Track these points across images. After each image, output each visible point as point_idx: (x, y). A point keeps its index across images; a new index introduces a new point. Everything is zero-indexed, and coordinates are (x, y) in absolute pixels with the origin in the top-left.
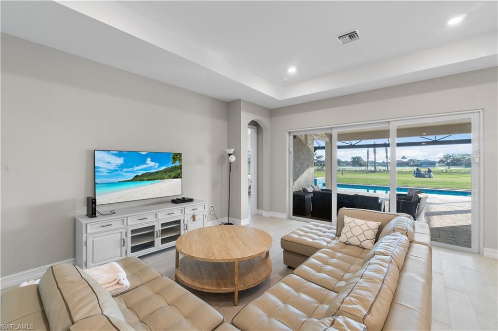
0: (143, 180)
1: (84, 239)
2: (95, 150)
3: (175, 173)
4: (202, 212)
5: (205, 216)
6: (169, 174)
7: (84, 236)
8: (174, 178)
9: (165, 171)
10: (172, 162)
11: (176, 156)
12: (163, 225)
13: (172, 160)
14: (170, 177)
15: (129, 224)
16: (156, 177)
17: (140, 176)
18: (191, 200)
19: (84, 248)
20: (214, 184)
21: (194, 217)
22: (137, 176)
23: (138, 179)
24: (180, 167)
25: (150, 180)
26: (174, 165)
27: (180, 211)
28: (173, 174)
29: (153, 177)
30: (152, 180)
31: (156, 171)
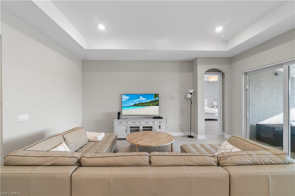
0: (139, 106)
1: (114, 126)
2: (122, 94)
3: (156, 103)
4: (164, 125)
5: (167, 127)
6: (152, 104)
7: (114, 125)
8: (155, 106)
9: (150, 102)
10: (154, 98)
11: (157, 95)
12: (143, 127)
13: (154, 97)
14: (153, 105)
15: (129, 124)
16: (145, 105)
17: (137, 104)
18: (161, 118)
19: (114, 129)
20: (182, 111)
21: (160, 127)
22: (135, 104)
23: (135, 105)
24: (158, 101)
25: (142, 106)
26: (155, 99)
27: (152, 122)
28: (155, 104)
29: (143, 105)
30: (143, 106)
31: (145, 102)
